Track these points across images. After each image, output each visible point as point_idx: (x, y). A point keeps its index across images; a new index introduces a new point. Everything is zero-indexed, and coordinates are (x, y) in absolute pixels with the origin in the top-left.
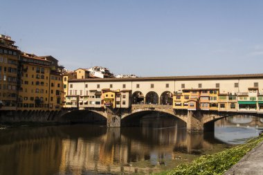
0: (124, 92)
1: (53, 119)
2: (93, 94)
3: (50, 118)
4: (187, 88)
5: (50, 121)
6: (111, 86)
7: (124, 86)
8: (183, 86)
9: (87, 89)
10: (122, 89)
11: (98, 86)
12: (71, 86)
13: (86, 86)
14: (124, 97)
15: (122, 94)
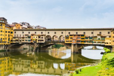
0: (42, 35)
1: (6, 48)
2: (27, 36)
3: (5, 48)
4: (71, 34)
5: (5, 49)
6: (36, 33)
7: (42, 33)
8: (69, 33)
9: (23, 34)
10: (41, 34)
11: (29, 33)
12: (15, 33)
13: (23, 33)
14: (42, 38)
15: (41, 36)
